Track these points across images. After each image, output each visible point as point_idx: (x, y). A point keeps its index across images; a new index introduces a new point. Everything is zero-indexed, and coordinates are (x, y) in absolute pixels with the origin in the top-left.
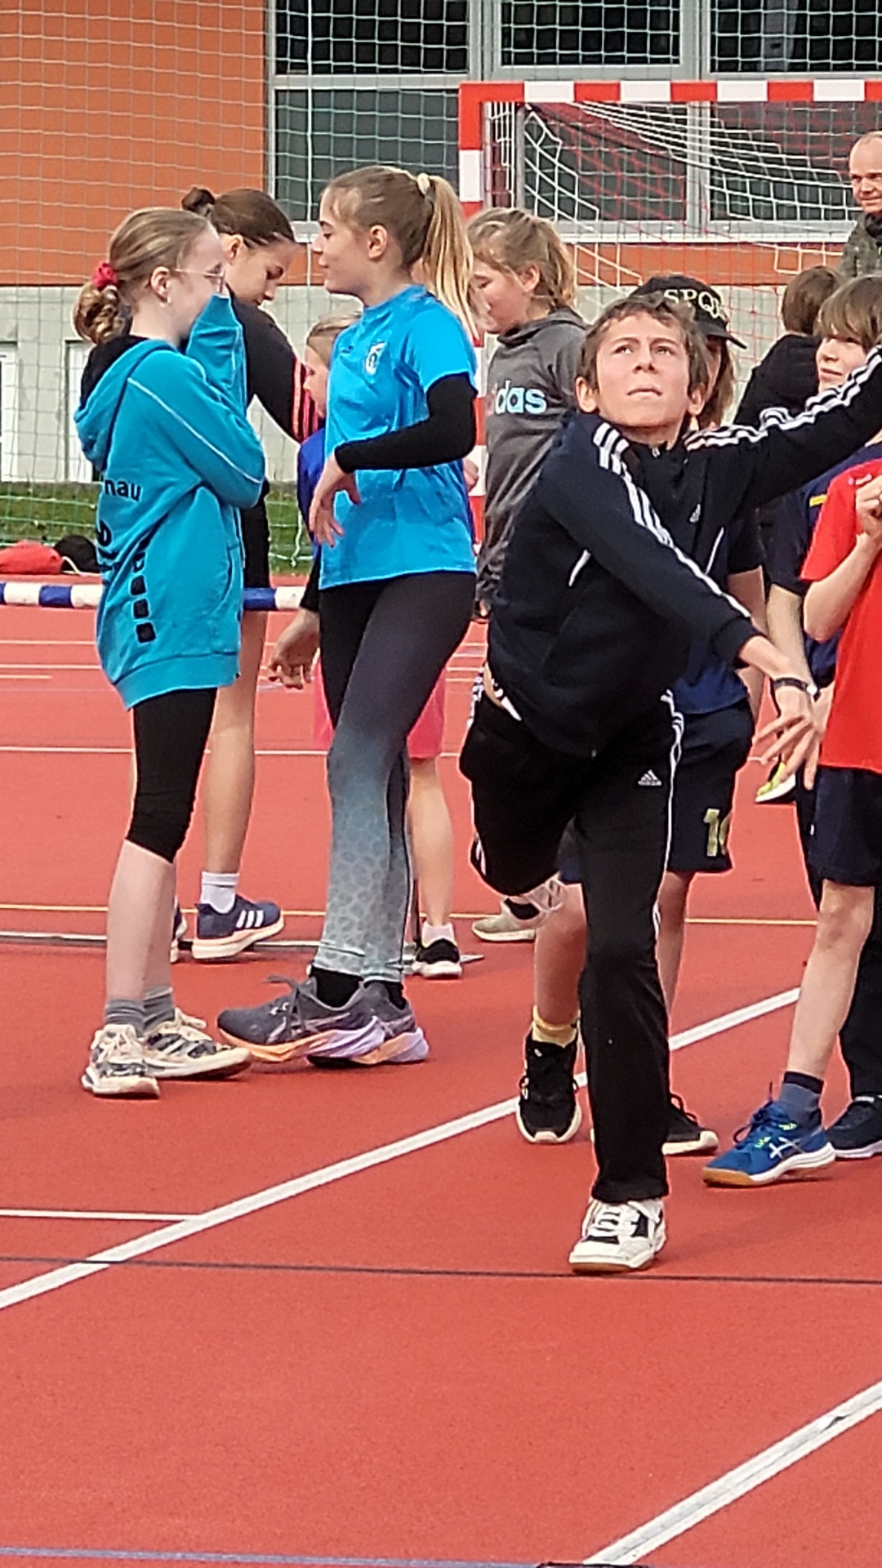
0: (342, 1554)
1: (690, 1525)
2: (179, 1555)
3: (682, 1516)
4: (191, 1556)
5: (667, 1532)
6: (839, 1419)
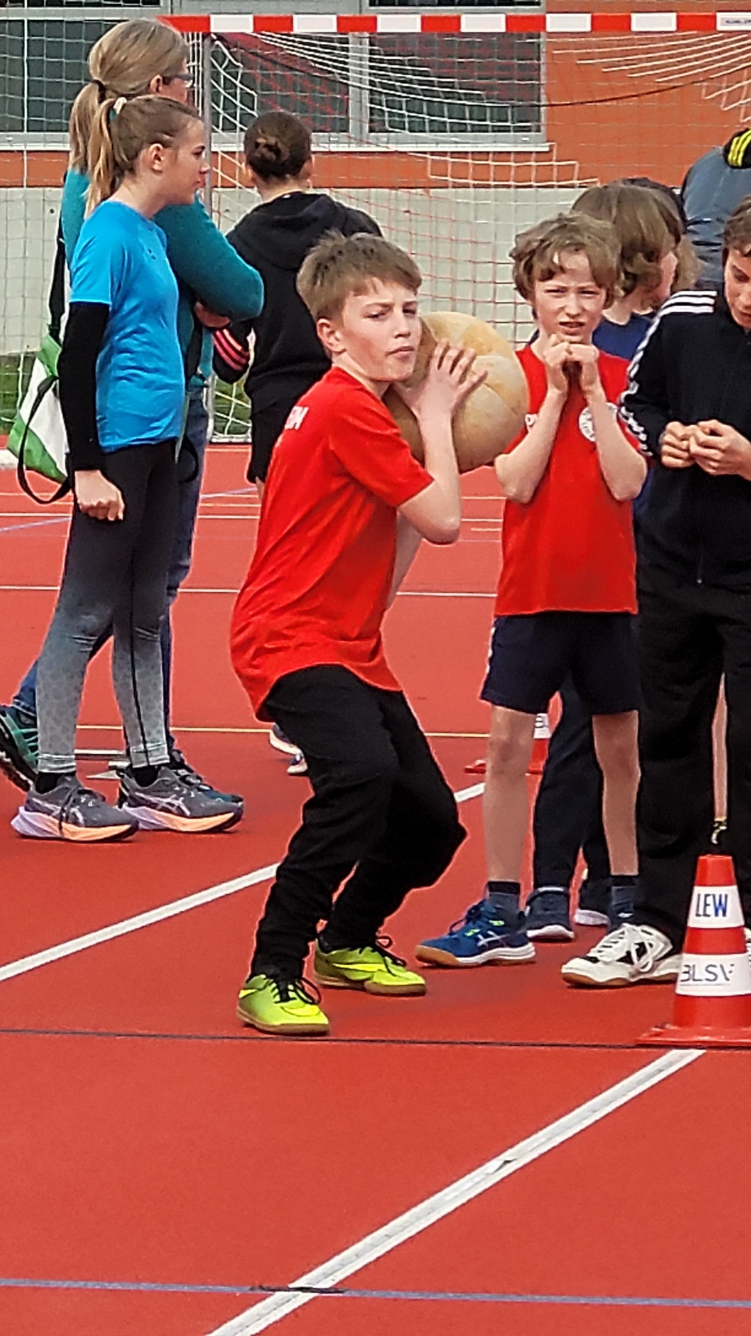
0: (81, 1278)
6: (507, 1162)
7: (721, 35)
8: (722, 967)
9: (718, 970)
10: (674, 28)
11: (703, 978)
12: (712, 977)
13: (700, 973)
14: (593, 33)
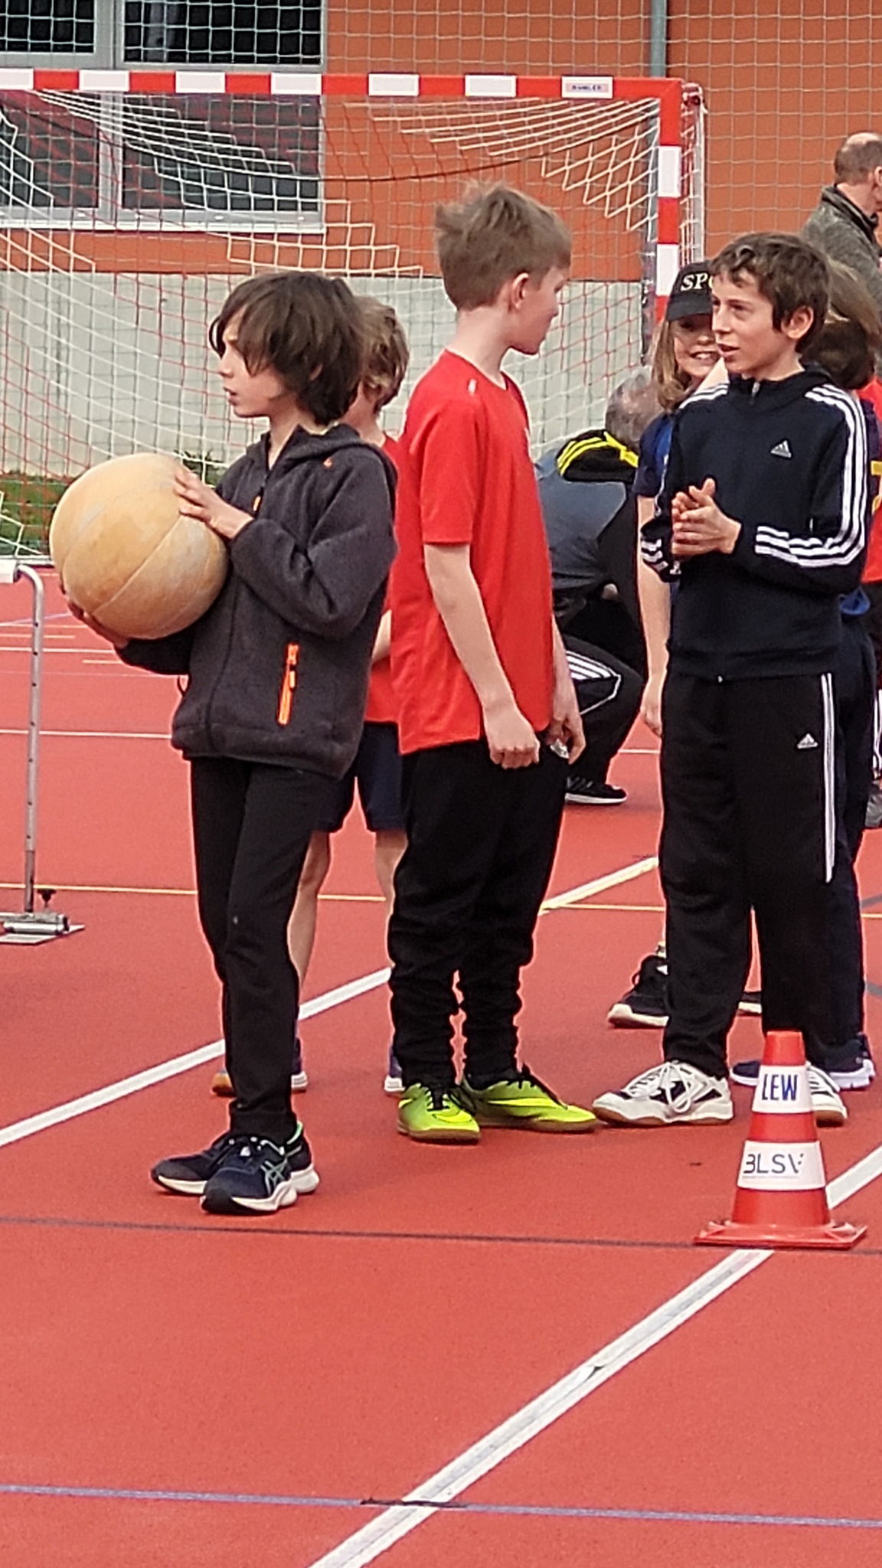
0: (169, 1489)
1: (491, 1466)
2: (13, 1488)
3: (481, 1457)
4: (26, 1489)
5: (471, 1472)
6: (597, 1369)
7: (566, 102)
8: (790, 1156)
9: (786, 1161)
10: (513, 94)
11: (770, 1169)
12: (779, 1168)
13: (766, 1164)
14: (424, 97)
